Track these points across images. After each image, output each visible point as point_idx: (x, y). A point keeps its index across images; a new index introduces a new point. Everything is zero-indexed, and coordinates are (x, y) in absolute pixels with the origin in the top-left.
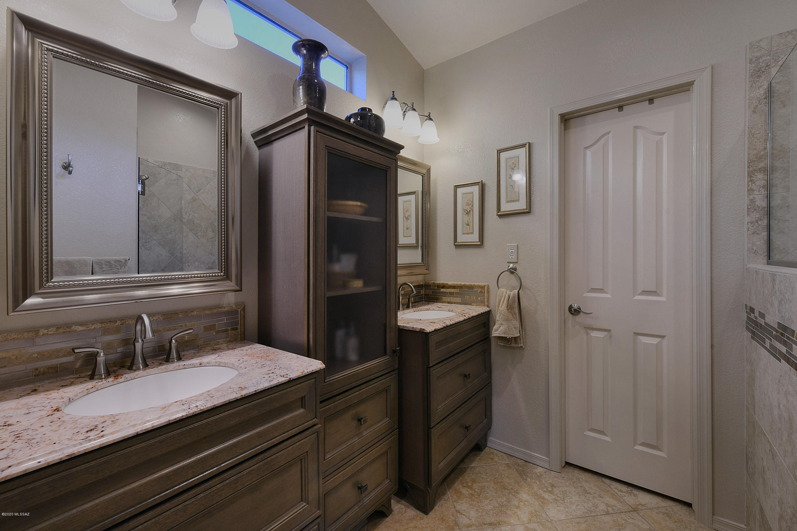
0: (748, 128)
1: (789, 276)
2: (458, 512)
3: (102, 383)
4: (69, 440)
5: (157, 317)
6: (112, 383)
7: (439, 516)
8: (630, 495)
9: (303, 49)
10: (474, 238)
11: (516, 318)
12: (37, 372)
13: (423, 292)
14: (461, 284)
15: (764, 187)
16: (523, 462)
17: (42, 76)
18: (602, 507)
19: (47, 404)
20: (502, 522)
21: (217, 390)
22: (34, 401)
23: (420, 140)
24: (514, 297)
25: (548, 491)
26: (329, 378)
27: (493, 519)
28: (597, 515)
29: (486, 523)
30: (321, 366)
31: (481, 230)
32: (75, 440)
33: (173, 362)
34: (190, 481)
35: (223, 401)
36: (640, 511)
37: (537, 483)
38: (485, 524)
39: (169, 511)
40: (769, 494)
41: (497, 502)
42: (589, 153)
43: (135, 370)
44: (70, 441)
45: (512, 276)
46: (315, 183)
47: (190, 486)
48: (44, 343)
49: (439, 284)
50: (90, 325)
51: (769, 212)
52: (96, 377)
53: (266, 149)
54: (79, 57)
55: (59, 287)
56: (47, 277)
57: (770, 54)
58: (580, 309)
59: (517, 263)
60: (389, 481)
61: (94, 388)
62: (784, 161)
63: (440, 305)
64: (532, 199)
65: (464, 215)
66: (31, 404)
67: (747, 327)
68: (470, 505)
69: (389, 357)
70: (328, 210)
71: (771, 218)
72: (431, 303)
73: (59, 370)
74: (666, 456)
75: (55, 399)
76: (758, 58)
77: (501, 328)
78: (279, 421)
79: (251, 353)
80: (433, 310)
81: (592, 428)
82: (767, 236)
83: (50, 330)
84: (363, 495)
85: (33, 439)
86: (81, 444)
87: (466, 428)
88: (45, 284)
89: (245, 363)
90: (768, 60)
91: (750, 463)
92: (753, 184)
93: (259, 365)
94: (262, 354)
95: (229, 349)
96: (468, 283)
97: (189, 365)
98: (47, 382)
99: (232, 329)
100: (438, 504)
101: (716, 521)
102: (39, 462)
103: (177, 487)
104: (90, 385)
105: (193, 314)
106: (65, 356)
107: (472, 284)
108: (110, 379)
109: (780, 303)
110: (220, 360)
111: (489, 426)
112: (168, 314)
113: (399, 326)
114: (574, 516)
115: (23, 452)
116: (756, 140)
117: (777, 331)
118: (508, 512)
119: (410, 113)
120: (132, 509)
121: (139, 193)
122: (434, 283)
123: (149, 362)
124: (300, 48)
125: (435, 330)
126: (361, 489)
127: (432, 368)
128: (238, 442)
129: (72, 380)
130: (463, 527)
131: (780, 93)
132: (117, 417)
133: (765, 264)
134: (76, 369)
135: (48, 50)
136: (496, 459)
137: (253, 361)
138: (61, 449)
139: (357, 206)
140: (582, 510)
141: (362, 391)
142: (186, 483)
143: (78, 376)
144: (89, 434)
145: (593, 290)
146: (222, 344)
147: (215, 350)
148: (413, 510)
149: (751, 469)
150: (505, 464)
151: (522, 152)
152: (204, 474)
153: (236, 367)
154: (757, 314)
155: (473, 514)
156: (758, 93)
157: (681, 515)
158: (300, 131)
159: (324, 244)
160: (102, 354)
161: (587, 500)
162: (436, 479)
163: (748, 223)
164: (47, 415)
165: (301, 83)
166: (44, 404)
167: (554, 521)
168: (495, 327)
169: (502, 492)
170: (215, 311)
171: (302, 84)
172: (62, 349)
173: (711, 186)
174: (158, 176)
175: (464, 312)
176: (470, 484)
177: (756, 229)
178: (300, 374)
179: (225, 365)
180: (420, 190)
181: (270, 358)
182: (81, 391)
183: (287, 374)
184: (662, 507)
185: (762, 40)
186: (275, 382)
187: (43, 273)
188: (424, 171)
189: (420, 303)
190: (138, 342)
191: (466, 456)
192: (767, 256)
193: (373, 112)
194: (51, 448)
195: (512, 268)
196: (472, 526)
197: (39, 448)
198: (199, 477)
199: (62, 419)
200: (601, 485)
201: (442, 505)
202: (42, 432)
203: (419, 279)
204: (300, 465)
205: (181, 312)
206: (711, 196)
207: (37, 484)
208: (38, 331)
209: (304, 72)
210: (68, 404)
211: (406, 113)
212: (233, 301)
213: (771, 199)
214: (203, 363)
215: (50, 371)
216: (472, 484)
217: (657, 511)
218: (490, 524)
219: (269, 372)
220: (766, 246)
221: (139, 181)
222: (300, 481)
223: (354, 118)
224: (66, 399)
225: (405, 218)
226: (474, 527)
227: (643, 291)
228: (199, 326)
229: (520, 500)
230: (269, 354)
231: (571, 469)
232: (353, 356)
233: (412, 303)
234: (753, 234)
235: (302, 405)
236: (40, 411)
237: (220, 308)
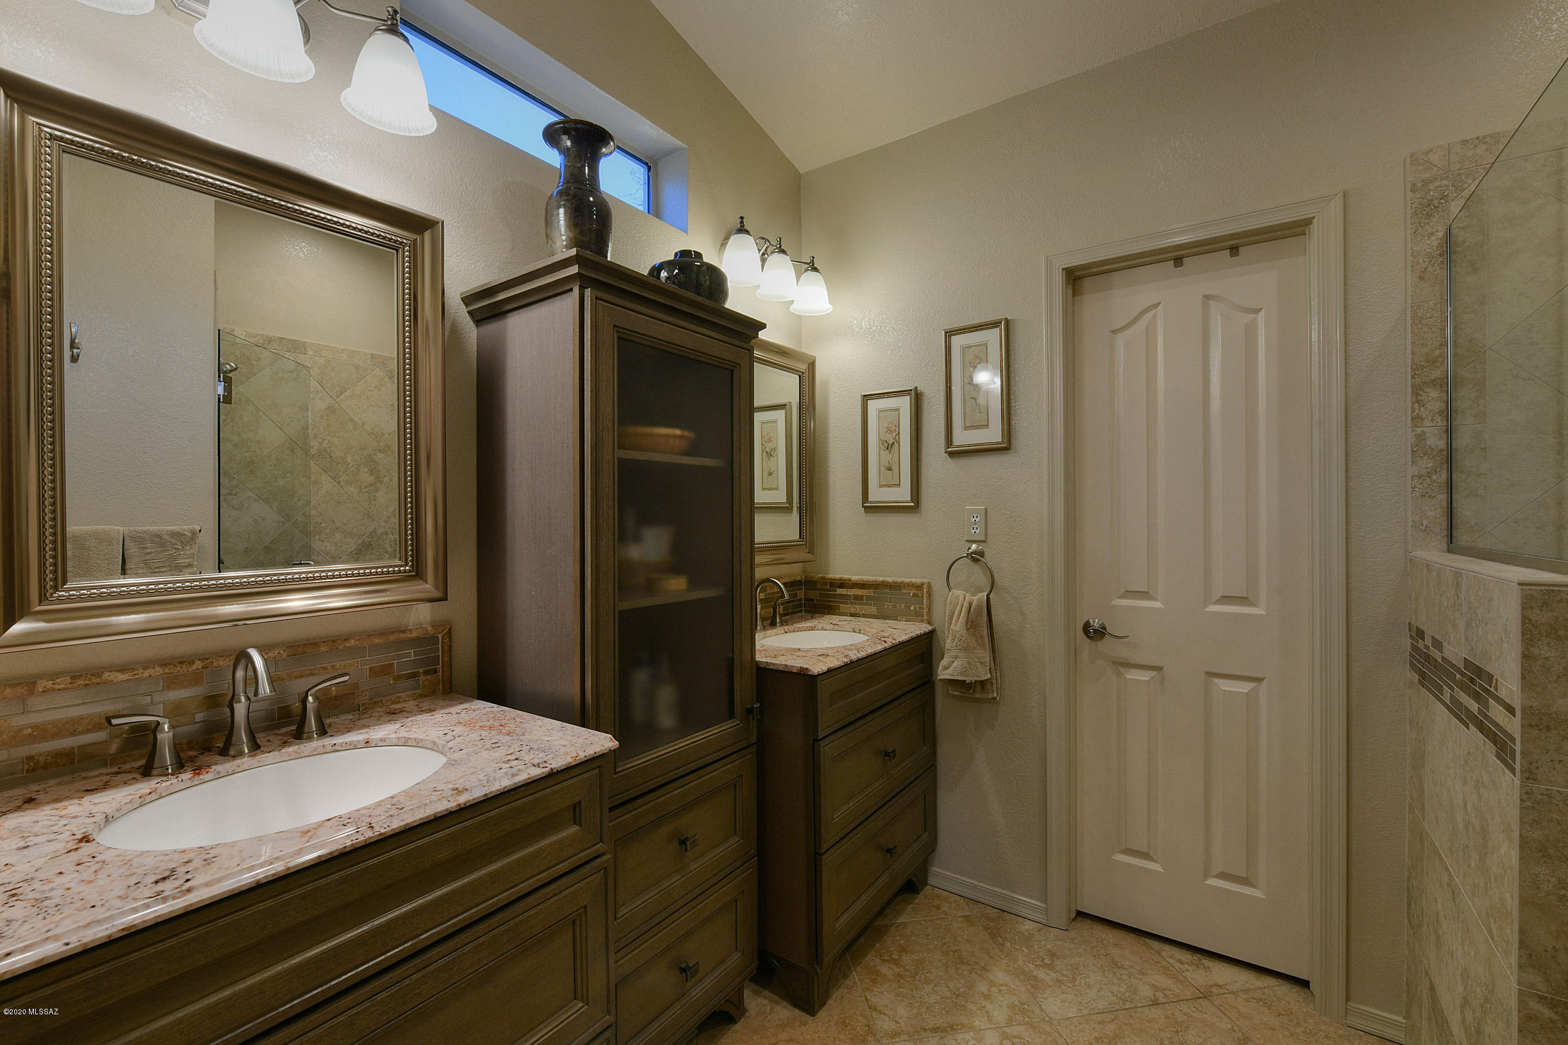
0: (1412, 307)
1: (1483, 578)
2: (873, 1008)
3: (169, 783)
4: (122, 900)
5: (276, 652)
6: (189, 784)
7: (836, 1018)
8: (1198, 968)
9: (564, 137)
10: (902, 494)
11: (984, 644)
12: (32, 764)
13: (801, 594)
14: (876, 581)
15: (1440, 413)
16: (997, 913)
17: (40, 188)
18: (1146, 992)
19: (62, 829)
20: (957, 1025)
21: (408, 794)
22: (34, 822)
23: (794, 308)
24: (979, 606)
25: (1044, 965)
26: (623, 766)
27: (941, 1021)
28: (1136, 1008)
29: (927, 1027)
30: (611, 744)
31: (915, 480)
32: (135, 899)
33: (310, 739)
34: (360, 969)
35: (422, 816)
36: (1215, 998)
37: (1023, 951)
38: (925, 1030)
39: (320, 1028)
40: (1447, 962)
41: (948, 987)
42: (1121, 340)
43: (234, 757)
44: (125, 900)
45: (976, 568)
46: (594, 397)
47: (359, 979)
48: (45, 707)
49: (834, 579)
50: (141, 671)
51: (1450, 458)
52: (155, 772)
53: (492, 327)
54: (117, 152)
55: (80, 598)
56: (56, 579)
57: (1447, 177)
58: (1104, 628)
59: (984, 541)
60: (740, 954)
61: (153, 794)
62: (1475, 368)
63: (835, 619)
64: (1013, 423)
65: (882, 452)
66: (29, 829)
67: (1411, 663)
68: (897, 995)
69: (738, 722)
70: (619, 448)
71: (1453, 470)
72: (817, 615)
73: (76, 760)
74: (1263, 897)
75: (76, 817)
76: (1426, 183)
77: (956, 663)
78: (531, 849)
79: (467, 719)
80: (823, 629)
81: (1128, 847)
82: (1448, 502)
83: (58, 680)
84: (690, 984)
85: (47, 898)
86: (147, 906)
87: (889, 851)
88: (52, 595)
89: (458, 740)
90: (1444, 186)
91: (1413, 907)
92: (1422, 408)
93: (488, 745)
94: (491, 722)
95: (422, 712)
96: (889, 579)
97: (344, 744)
98: (51, 782)
99: (426, 673)
100: (835, 996)
101: (1353, 1011)
102: (67, 944)
103: (334, 982)
104: (144, 787)
105: (347, 644)
106: (88, 731)
107: (899, 580)
108: (186, 776)
109: (1468, 623)
110: (406, 735)
111: (932, 846)
112: (299, 646)
113: (757, 663)
114: (1093, 1009)
115: (31, 926)
116: (1425, 330)
117: (1462, 674)
118: (970, 1006)
119: (776, 259)
120: (249, 1025)
121: (219, 399)
122: (823, 578)
123: (261, 738)
124: (559, 135)
125: (830, 671)
126: (686, 971)
127: (823, 741)
128: (453, 892)
129: (107, 778)
130: (883, 1037)
131: (1468, 246)
132: (213, 852)
133: (1443, 551)
134: (111, 755)
135: (52, 137)
136: (945, 907)
137: (475, 736)
138: (109, 918)
139: (675, 436)
140: (1106, 998)
141: (686, 787)
142: (353, 972)
143: (115, 769)
144: (161, 886)
145: (1130, 594)
146: (405, 701)
147: (393, 714)
148: (784, 1007)
149: (1415, 916)
150: (963, 917)
151: (993, 337)
152: (388, 955)
153: (441, 748)
154: (1428, 642)
155: (902, 1011)
156: (1428, 244)
157: (1288, 1003)
158: (564, 296)
159: (612, 512)
160: (166, 726)
161: (1118, 979)
162: (831, 947)
163: (1413, 476)
164: (66, 851)
165: (562, 203)
166: (55, 829)
167: (1055, 1020)
168: (944, 662)
169: (957, 969)
170: (392, 638)
171: (564, 205)
172: (82, 719)
173: (1346, 409)
174: (256, 363)
175: (883, 634)
176: (895, 957)
177: (1427, 488)
178: (571, 760)
179: (418, 743)
180: (795, 400)
181: (507, 728)
182: (128, 801)
183: (545, 762)
184: (1255, 989)
185: (1432, 151)
186: (522, 777)
187: (48, 572)
188: (803, 367)
189: (796, 615)
190: (240, 702)
191: (887, 905)
192: (1448, 536)
193: (705, 260)
194: (88, 916)
195: (975, 552)
196: (900, 1034)
197: (63, 916)
198: (377, 960)
199: (99, 858)
200: (1144, 952)
201: (842, 997)
202: (64, 884)
203: (794, 571)
204: (572, 931)
205: (324, 642)
206: (1346, 427)
207: (62, 985)
208: (34, 683)
209: (567, 182)
210: (105, 826)
211: (766, 256)
212: (429, 619)
213: (1453, 436)
214: (373, 740)
215: (59, 761)
216: (900, 956)
217: (1245, 996)
218: (935, 1030)
219: (509, 757)
220: (1446, 518)
221: (219, 377)
222: (572, 962)
223: (667, 269)
224: (99, 818)
225: (765, 453)
226: (904, 1037)
227: (1223, 597)
228: (360, 667)
229: (992, 983)
230: (504, 721)
231: (1087, 924)
232: (667, 720)
233: (780, 614)
234: (1422, 496)
235: (575, 820)
236: (50, 841)
237: (402, 632)
